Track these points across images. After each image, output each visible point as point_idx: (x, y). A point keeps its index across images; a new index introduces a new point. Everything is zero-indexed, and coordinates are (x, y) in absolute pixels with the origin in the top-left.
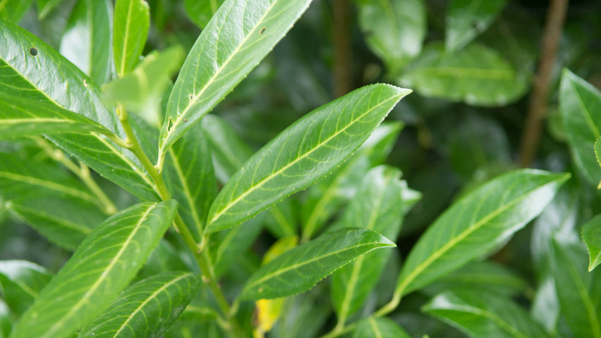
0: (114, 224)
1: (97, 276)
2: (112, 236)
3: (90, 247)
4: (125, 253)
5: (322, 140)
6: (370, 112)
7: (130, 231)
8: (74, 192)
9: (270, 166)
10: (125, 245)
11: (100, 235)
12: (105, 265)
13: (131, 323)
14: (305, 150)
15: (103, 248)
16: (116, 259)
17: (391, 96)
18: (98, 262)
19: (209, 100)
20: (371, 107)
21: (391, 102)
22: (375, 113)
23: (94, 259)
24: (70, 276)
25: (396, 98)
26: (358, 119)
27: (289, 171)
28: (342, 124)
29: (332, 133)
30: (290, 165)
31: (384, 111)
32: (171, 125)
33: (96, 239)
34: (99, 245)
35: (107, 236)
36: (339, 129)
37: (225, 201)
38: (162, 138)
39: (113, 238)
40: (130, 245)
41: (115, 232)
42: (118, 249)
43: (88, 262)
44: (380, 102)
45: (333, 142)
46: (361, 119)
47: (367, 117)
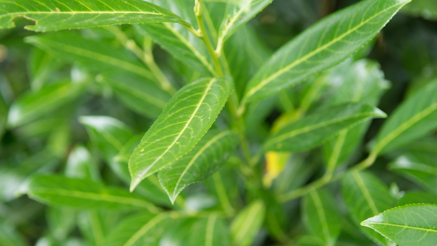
0: (188, 91)
1: (182, 126)
2: (188, 99)
3: (174, 106)
4: (198, 111)
5: (338, 36)
6: (377, 17)
7: (200, 96)
8: (140, 71)
9: (295, 55)
10: (199, 105)
11: (180, 98)
12: (187, 119)
13: (196, 161)
14: (324, 43)
15: (183, 107)
16: (193, 115)
17: (395, 4)
18: (181, 117)
19: (259, 4)
20: (378, 12)
21: (395, 9)
22: (382, 16)
23: (178, 114)
24: (163, 125)
25: (399, 6)
26: (367, 21)
27: (312, 59)
28: (354, 25)
29: (346, 30)
30: (312, 54)
31: (389, 15)
32: (229, 22)
33: (178, 101)
34: (181, 105)
35: (185, 99)
36: (352, 27)
37: (260, 80)
38: (222, 30)
39: (190, 100)
40: (202, 106)
41: (190, 96)
42: (194, 108)
43: (174, 116)
44: (386, 8)
45: (347, 38)
46: (370, 21)
47: (375, 20)
